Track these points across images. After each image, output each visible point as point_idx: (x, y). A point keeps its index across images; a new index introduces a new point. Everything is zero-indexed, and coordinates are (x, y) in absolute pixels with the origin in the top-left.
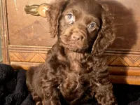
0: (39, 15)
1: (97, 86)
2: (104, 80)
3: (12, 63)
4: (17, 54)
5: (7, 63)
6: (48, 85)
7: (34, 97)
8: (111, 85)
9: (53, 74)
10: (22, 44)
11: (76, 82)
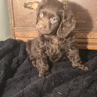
0: (32, 9)
1: (69, 51)
2: (73, 47)
3: (17, 38)
4: (20, 33)
5: (14, 38)
6: (40, 51)
7: (31, 59)
8: (78, 50)
9: (42, 44)
10: (23, 27)
11: (56, 50)
